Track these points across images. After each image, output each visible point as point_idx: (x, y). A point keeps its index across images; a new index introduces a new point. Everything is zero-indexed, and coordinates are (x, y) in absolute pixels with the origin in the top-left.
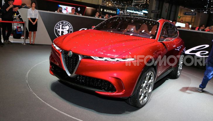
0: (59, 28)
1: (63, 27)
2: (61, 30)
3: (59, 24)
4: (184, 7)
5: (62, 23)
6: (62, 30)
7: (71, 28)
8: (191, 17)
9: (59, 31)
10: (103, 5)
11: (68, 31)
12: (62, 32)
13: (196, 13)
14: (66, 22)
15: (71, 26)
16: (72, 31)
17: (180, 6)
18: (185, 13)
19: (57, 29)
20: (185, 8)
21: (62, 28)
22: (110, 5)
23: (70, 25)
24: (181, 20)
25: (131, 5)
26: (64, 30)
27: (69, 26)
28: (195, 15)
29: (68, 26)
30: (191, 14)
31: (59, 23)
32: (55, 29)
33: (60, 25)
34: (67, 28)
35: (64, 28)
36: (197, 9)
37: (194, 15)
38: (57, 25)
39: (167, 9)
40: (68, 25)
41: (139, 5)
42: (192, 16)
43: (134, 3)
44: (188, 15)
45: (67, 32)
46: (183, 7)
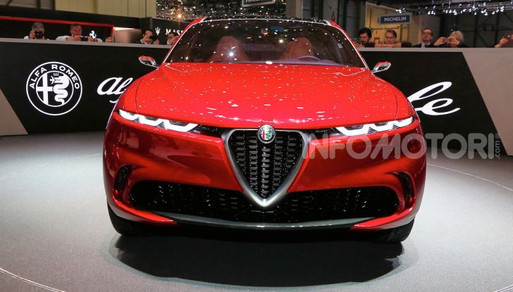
0: (41, 84)
1: (52, 80)
2: (45, 89)
3: (40, 72)
4: (378, 4)
5: (48, 68)
6: (50, 89)
7: (76, 82)
8: (398, 27)
9: (41, 94)
10: (160, 18)
11: (69, 89)
12: (52, 95)
13: (408, 17)
14: (59, 65)
15: (74, 75)
16: (80, 88)
17: (367, 3)
18: (383, 18)
19: (35, 86)
20: (380, 6)
21: (50, 84)
22: (179, 16)
23: (71, 71)
24: (376, 39)
25: (238, 12)
26: (56, 89)
27: (69, 75)
28: (408, 20)
29: (67, 74)
30: (396, 19)
31: (39, 69)
32: (29, 88)
33: (41, 75)
34: (65, 80)
35: (56, 82)
36: (411, 7)
37: (404, 21)
38: (34, 76)
39: (333, 12)
40: (64, 72)
41: (260, 9)
42: (399, 25)
43: (245, 3)
44: (389, 22)
45: (66, 94)
46: (375, 5)
